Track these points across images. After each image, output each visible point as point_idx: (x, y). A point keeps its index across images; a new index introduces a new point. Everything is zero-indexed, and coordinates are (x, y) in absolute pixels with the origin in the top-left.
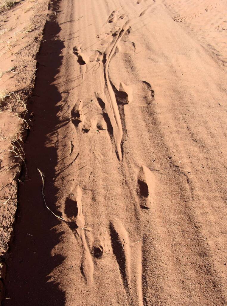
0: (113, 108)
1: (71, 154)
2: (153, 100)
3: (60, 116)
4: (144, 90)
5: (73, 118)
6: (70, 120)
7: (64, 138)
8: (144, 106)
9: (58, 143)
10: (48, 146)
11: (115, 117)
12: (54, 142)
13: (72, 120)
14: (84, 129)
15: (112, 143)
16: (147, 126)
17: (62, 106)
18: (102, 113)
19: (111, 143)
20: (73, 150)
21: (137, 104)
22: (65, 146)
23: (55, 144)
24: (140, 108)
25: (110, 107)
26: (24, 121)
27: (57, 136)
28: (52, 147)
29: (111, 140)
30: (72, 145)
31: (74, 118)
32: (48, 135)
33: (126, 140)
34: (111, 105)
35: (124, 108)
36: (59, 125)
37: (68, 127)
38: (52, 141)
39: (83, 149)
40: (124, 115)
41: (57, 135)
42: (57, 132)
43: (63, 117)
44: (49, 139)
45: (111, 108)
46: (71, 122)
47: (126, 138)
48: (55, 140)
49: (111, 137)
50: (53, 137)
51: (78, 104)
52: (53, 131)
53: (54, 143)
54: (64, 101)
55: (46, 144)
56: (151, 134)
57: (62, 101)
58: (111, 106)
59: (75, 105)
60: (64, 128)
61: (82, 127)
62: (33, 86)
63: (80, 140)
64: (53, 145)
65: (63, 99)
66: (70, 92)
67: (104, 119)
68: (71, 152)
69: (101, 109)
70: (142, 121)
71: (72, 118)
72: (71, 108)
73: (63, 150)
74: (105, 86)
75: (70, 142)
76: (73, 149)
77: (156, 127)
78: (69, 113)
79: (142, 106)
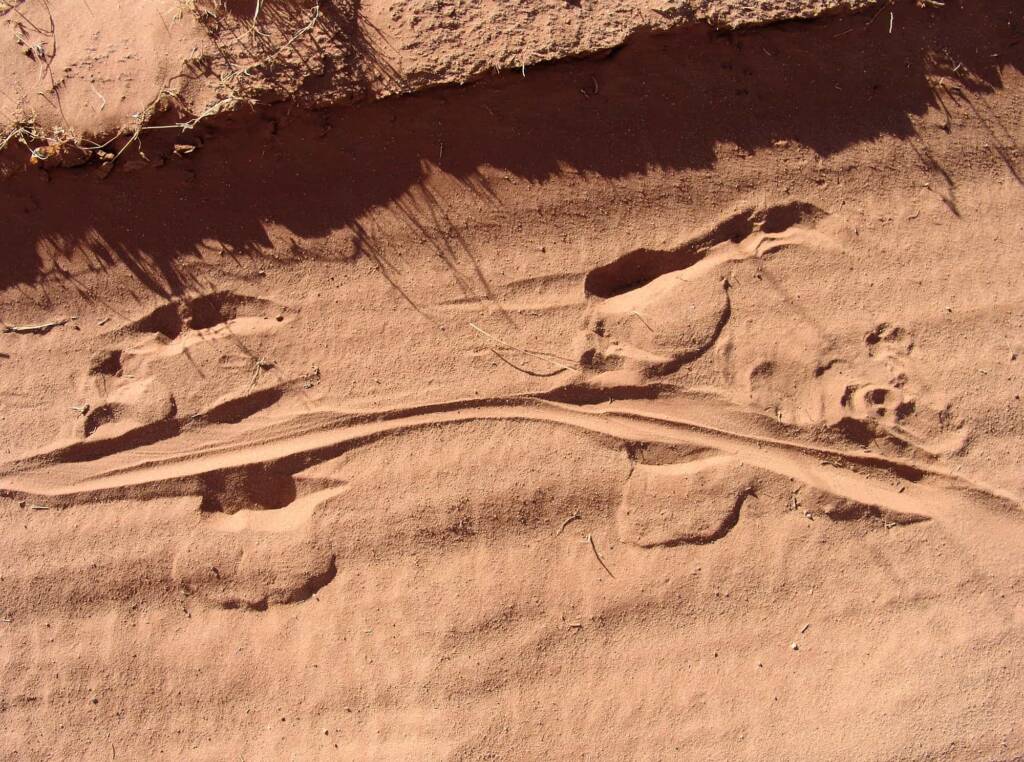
0: (199, 456)
1: (10, 330)
2: (211, 604)
3: (199, 256)
4: (265, 575)
5: (183, 306)
6: (175, 299)
7: (81, 293)
8: (174, 571)
9: (58, 280)
10: (45, 250)
11: (149, 465)
12: (64, 264)
13: (174, 306)
14: (121, 358)
15: (18, 462)
16: (63, 575)
17: (263, 250)
18: (180, 414)
19: (19, 459)
20: (25, 336)
21: (185, 545)
22: (47, 305)
23: (53, 271)
24: (166, 557)
25: (209, 443)
26: (130, 134)
27: (92, 269)
28: (40, 262)
29: (33, 458)
30: (50, 328)
31: (185, 311)
32: (95, 236)
33: (22, 505)
34: (222, 447)
35: (185, 498)
36: (147, 262)
37: (136, 298)
38: (69, 255)
39: (22, 369)
40: (147, 498)
41: (97, 266)
42: (111, 263)
43: (192, 267)
44: (75, 243)
45: (206, 447)
46: (162, 302)
47: (33, 506)
48: (74, 266)
49: (48, 456)
50: (84, 253)
51: (269, 311)
52: (114, 247)
53: (57, 265)
54: (295, 249)
55: (51, 242)
56: (25, 587)
57: (296, 239)
58: (218, 445)
59: (263, 302)
60: (135, 284)
61: (128, 351)
62: (387, 93)
63: (65, 352)
64: (48, 265)
65: (306, 243)
66: (362, 262)
67: (142, 425)
68: (17, 331)
69: (205, 409)
70: (91, 560)
71: (183, 304)
72: (245, 289)
73: (26, 303)
74: (347, 415)
75: (60, 319)
76: (31, 334)
77: (63, 602)
78: (212, 286)
79: (175, 563)
